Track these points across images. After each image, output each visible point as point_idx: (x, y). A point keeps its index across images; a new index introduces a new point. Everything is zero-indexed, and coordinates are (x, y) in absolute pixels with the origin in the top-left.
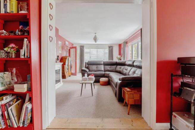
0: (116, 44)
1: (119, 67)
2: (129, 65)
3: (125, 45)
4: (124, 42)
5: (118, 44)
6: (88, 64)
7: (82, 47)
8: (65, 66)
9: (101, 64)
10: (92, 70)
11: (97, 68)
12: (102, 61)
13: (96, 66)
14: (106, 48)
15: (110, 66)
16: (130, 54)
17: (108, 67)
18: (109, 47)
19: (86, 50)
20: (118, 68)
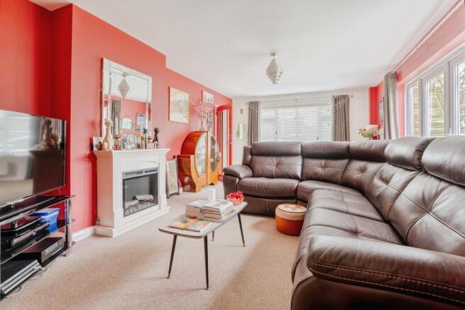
0: (359, 89)
1: (357, 164)
2: (400, 162)
3: (390, 84)
4: (387, 77)
5: (368, 88)
6: (252, 154)
7: (254, 107)
8: (192, 157)
9: (295, 155)
10: (261, 172)
11: (277, 165)
12: (298, 143)
13: (275, 159)
14: (325, 104)
15: (323, 162)
16: (415, 117)
17: (316, 166)
18: (336, 100)
19: (263, 114)
20: (355, 170)
